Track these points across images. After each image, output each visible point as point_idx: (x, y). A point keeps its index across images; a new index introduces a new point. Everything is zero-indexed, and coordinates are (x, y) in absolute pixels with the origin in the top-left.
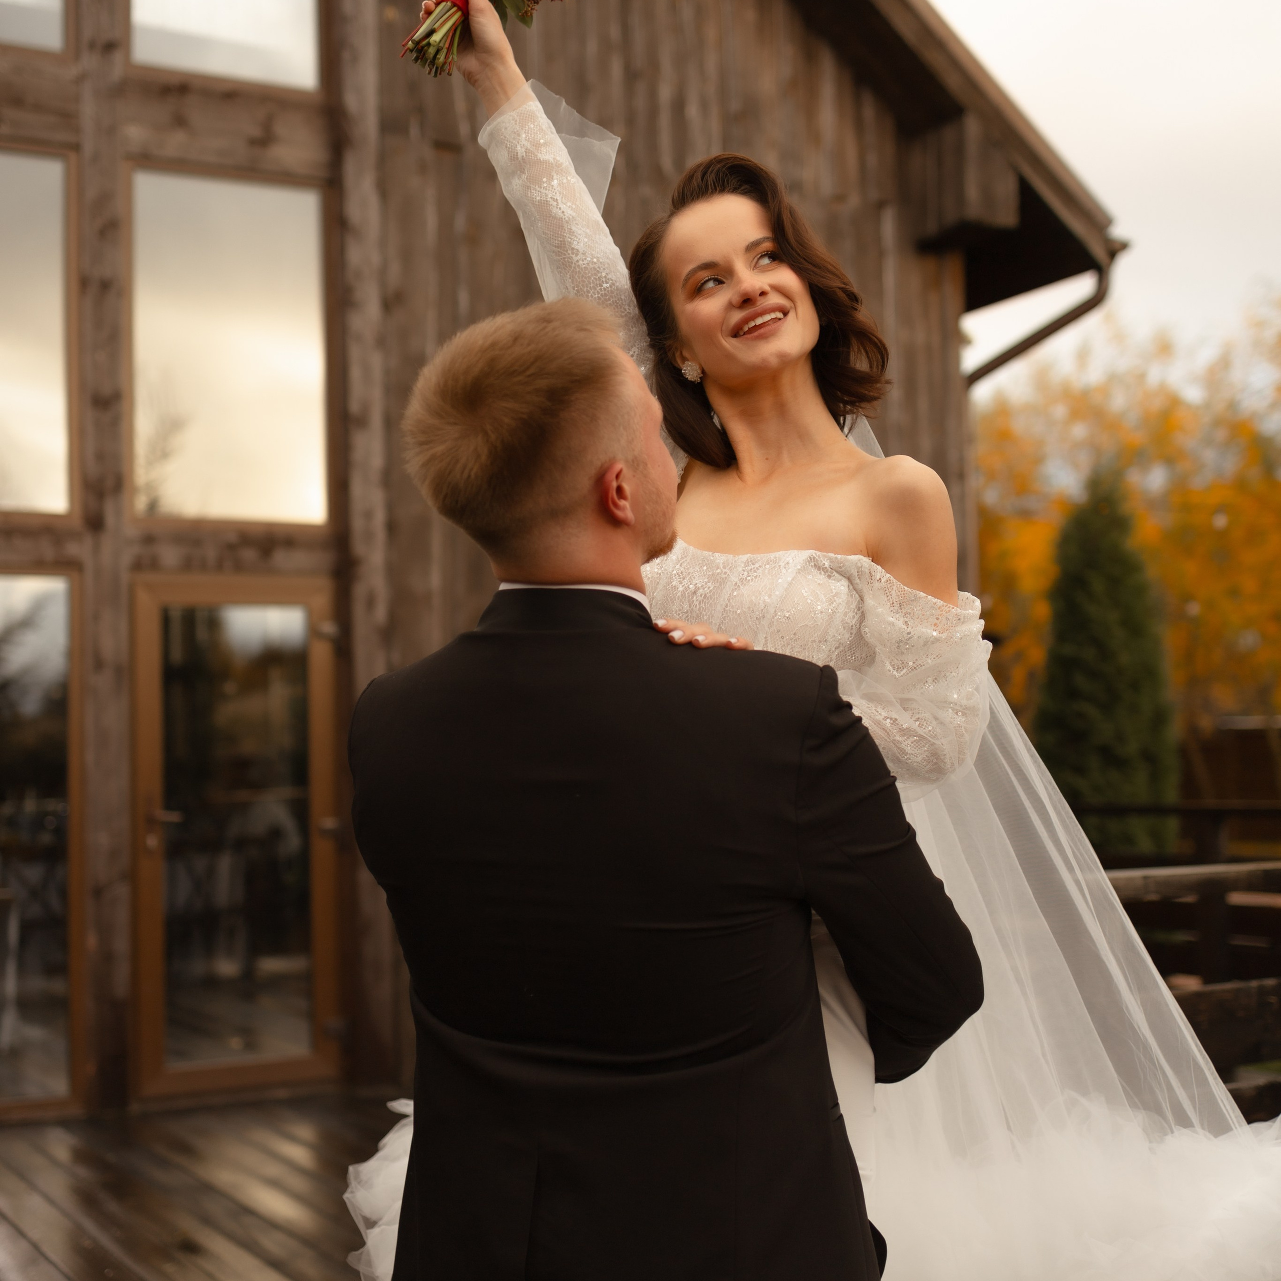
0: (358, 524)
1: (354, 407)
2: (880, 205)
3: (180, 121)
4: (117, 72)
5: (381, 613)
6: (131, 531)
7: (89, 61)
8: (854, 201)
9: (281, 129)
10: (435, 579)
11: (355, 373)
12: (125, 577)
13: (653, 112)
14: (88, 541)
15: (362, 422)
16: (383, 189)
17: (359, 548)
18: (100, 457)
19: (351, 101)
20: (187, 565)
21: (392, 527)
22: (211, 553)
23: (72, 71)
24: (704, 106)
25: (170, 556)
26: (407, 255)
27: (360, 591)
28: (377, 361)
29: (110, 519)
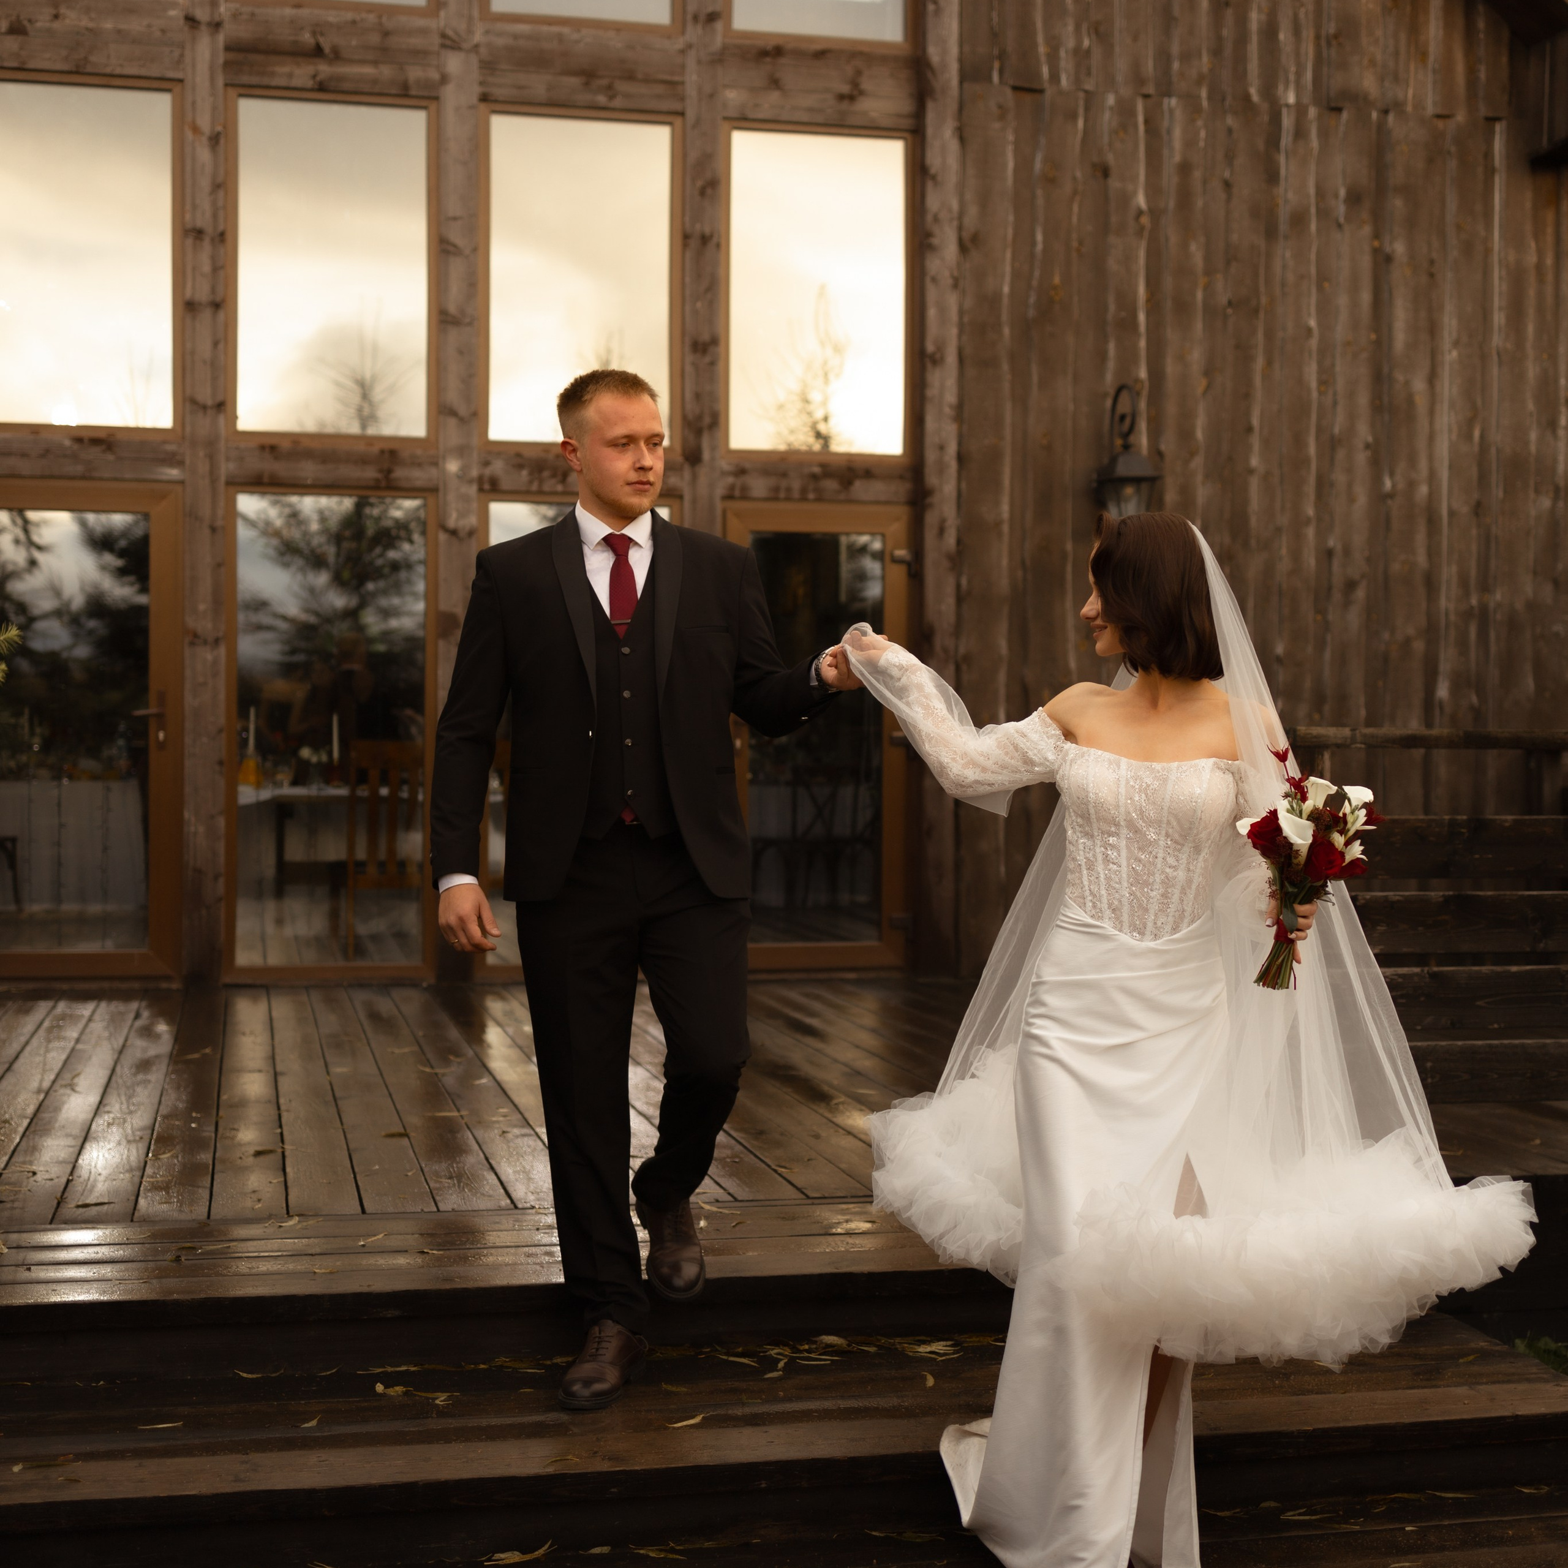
0: (931, 456)
1: (930, 348)
2: (1491, 120)
3: (775, 83)
4: (718, 41)
5: (951, 539)
6: (724, 465)
7: (693, 33)
8: (1461, 117)
9: (866, 84)
10: (1005, 508)
11: (932, 313)
12: (719, 506)
13: (1242, 39)
14: (687, 473)
15: (937, 360)
16: (961, 135)
17: (931, 479)
18: (698, 396)
19: (933, 53)
20: (774, 496)
21: (961, 458)
22: (796, 485)
23: (680, 43)
24: (1297, 31)
25: (759, 486)
26: (984, 200)
27: (931, 519)
28: (952, 301)
29: (706, 455)
